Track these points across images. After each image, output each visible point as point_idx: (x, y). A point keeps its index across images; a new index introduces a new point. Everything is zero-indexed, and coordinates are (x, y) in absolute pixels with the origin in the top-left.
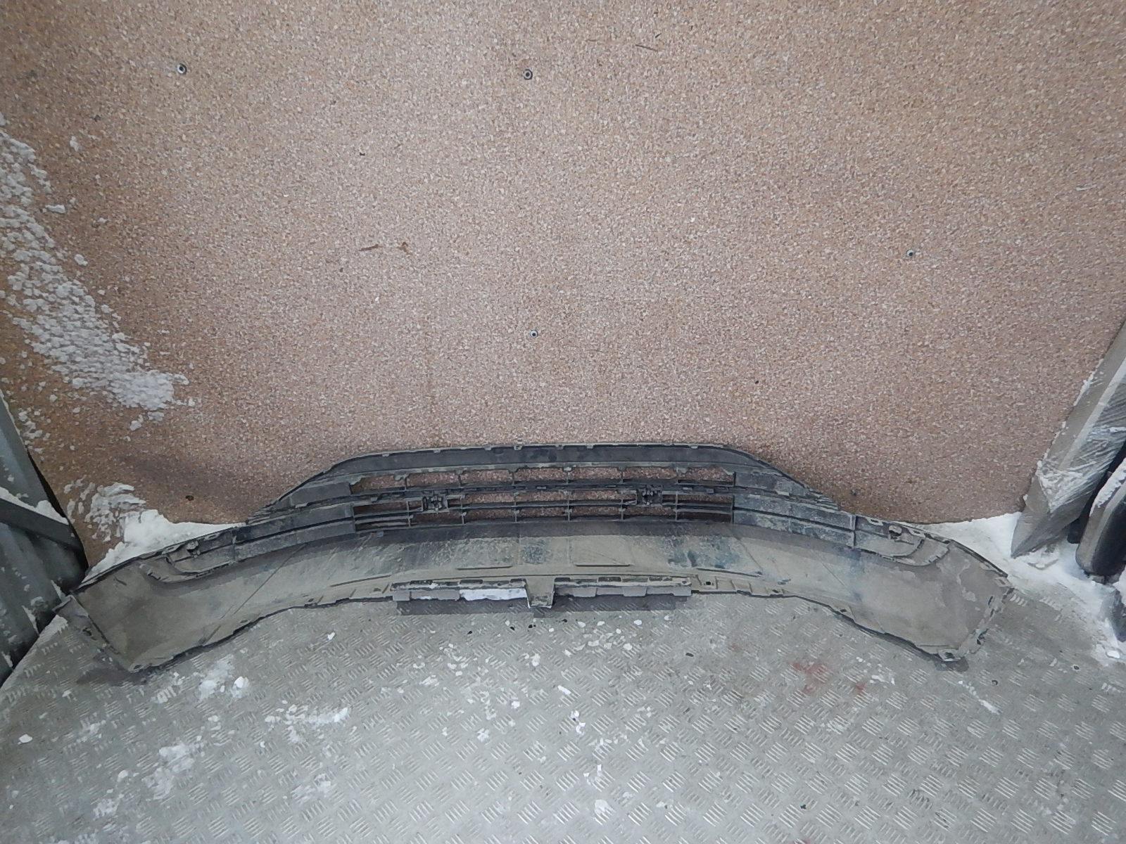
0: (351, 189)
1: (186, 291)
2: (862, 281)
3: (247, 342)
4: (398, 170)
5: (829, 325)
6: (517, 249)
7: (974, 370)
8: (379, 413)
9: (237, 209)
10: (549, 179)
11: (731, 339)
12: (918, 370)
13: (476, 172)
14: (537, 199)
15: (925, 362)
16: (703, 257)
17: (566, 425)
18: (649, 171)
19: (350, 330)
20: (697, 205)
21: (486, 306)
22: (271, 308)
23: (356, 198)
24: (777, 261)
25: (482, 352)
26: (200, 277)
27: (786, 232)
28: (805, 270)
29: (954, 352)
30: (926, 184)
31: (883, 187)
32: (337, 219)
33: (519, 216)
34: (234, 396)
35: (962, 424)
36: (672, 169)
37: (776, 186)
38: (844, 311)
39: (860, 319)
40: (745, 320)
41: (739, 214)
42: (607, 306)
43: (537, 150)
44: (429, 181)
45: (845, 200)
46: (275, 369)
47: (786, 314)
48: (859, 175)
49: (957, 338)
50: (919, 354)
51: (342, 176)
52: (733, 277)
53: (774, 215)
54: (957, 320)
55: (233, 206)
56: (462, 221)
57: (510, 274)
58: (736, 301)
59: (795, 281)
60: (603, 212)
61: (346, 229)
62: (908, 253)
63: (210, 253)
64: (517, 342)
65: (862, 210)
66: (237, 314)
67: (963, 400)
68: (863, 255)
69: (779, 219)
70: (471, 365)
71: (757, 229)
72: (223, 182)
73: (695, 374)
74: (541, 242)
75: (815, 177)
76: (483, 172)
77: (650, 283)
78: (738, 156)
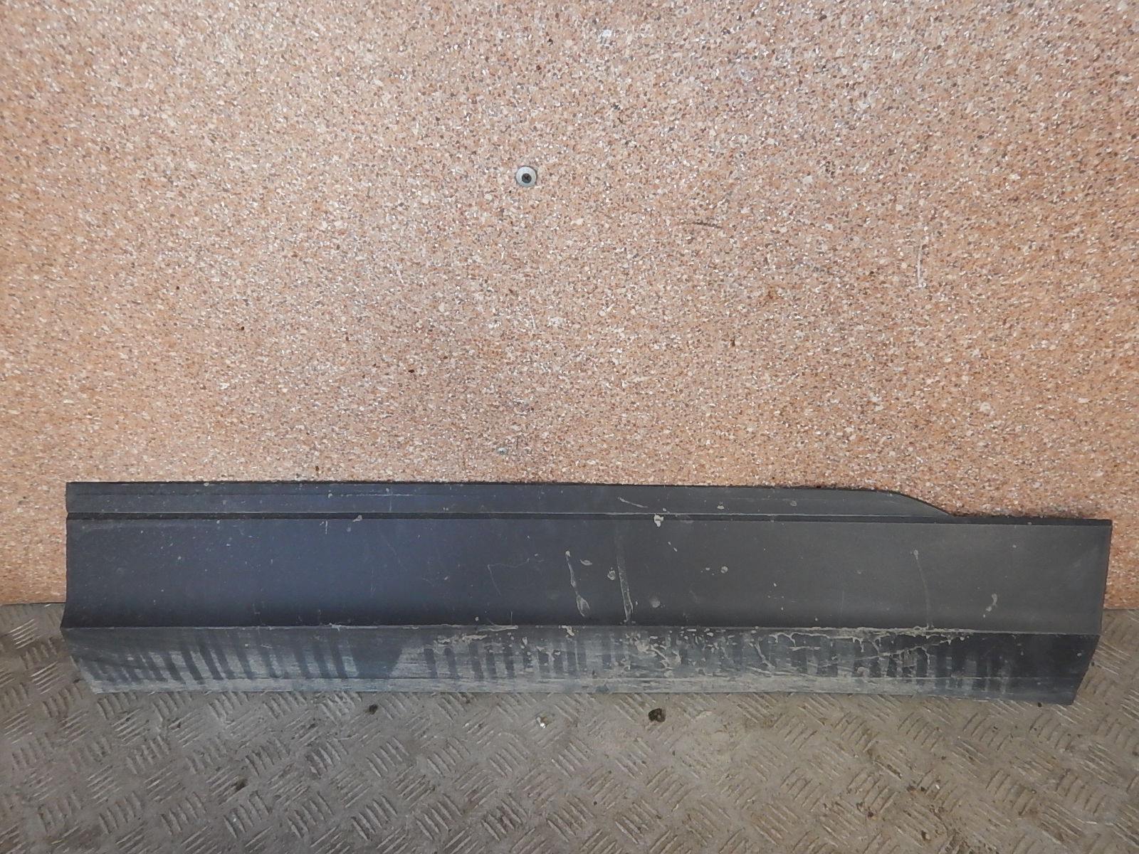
21: (378, 93)
25: (384, 236)
42: (747, 79)
70: (358, 275)
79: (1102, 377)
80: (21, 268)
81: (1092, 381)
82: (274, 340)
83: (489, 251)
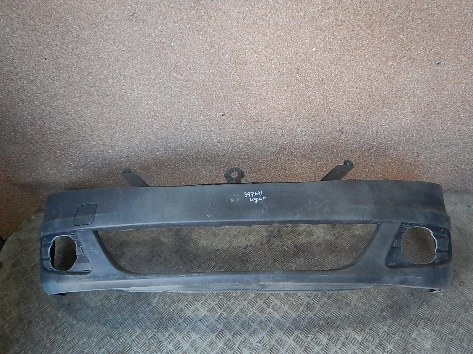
0: (108, 41)
1: (22, 103)
2: (408, 80)
3: (63, 127)
4: (135, 28)
5: (386, 103)
6: (211, 71)
7: (461, 123)
8: (142, 156)
9: (43, 55)
10: (229, 29)
11: (331, 113)
12: (430, 123)
13: (183, 27)
14: (222, 41)
15: (435, 119)
16: (319, 70)
17: (241, 157)
18: (289, 22)
19: (120, 118)
20: (317, 41)
21: (195, 102)
22: (74, 109)
23: (113, 46)
24: (361, 70)
25: (194, 125)
26: (29, 95)
27: (368, 54)
28: (376, 75)
29: (451, 114)
30: (457, 23)
31: (430, 25)
32: (103, 58)
33: (212, 51)
34: (63, 153)
35: (449, 149)
36: (303, 19)
37: (365, 27)
38: (395, 95)
39: (403, 99)
40: (339, 103)
41: (341, 45)
42: (263, 98)
43: (221, 11)
44: (155, 35)
45: (405, 34)
46: (82, 139)
47: (363, 99)
48: (417, 19)
49: (455, 107)
50: (432, 115)
51: (102, 33)
52: (335, 81)
53: (362, 44)
54: (456, 98)
55: (40, 53)
56: (177, 57)
57: (207, 85)
58: (336, 93)
59: (370, 81)
60: (261, 47)
61: (109, 64)
62: (437, 62)
63: (32, 81)
64: (213, 119)
65: (414, 39)
66: (55, 113)
67: (452, 137)
68: (410, 65)
69: (364, 47)
70: (188, 132)
71: (351, 53)
72: (31, 39)
73: (310, 131)
74: (225, 65)
75: (390, 21)
76: (188, 26)
77: (288, 87)
78: (344, 10)
79: (338, 146)
80: (118, 134)
81: (336, 147)
82: (170, 145)
83: (215, 127)
